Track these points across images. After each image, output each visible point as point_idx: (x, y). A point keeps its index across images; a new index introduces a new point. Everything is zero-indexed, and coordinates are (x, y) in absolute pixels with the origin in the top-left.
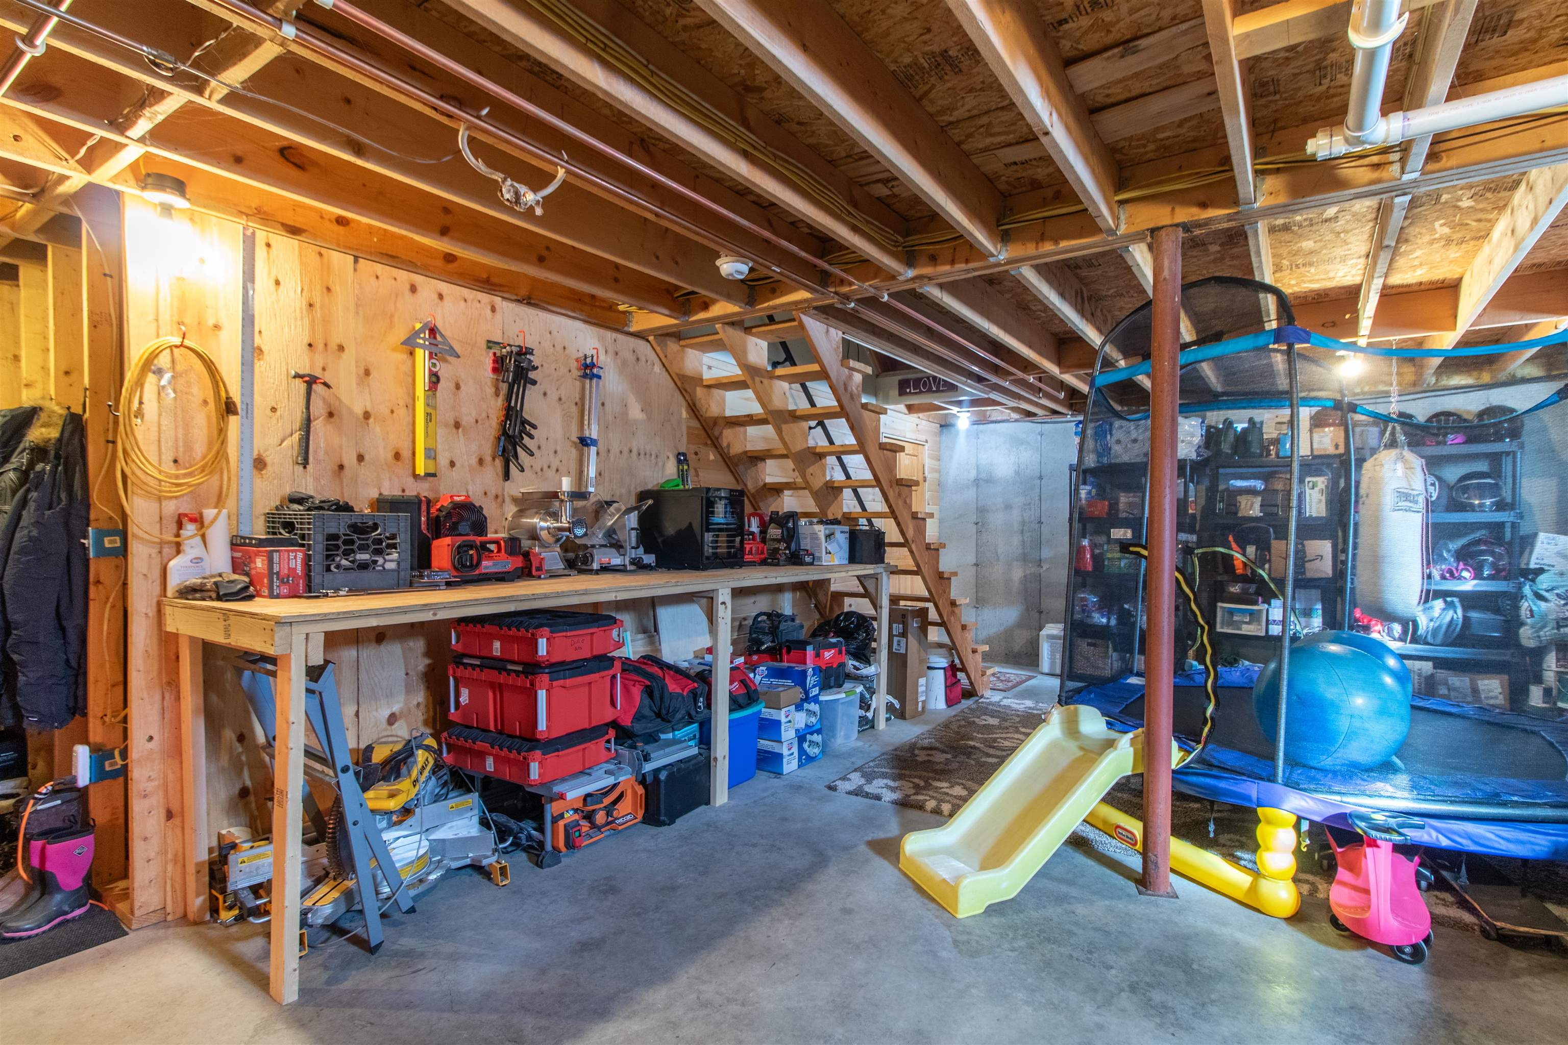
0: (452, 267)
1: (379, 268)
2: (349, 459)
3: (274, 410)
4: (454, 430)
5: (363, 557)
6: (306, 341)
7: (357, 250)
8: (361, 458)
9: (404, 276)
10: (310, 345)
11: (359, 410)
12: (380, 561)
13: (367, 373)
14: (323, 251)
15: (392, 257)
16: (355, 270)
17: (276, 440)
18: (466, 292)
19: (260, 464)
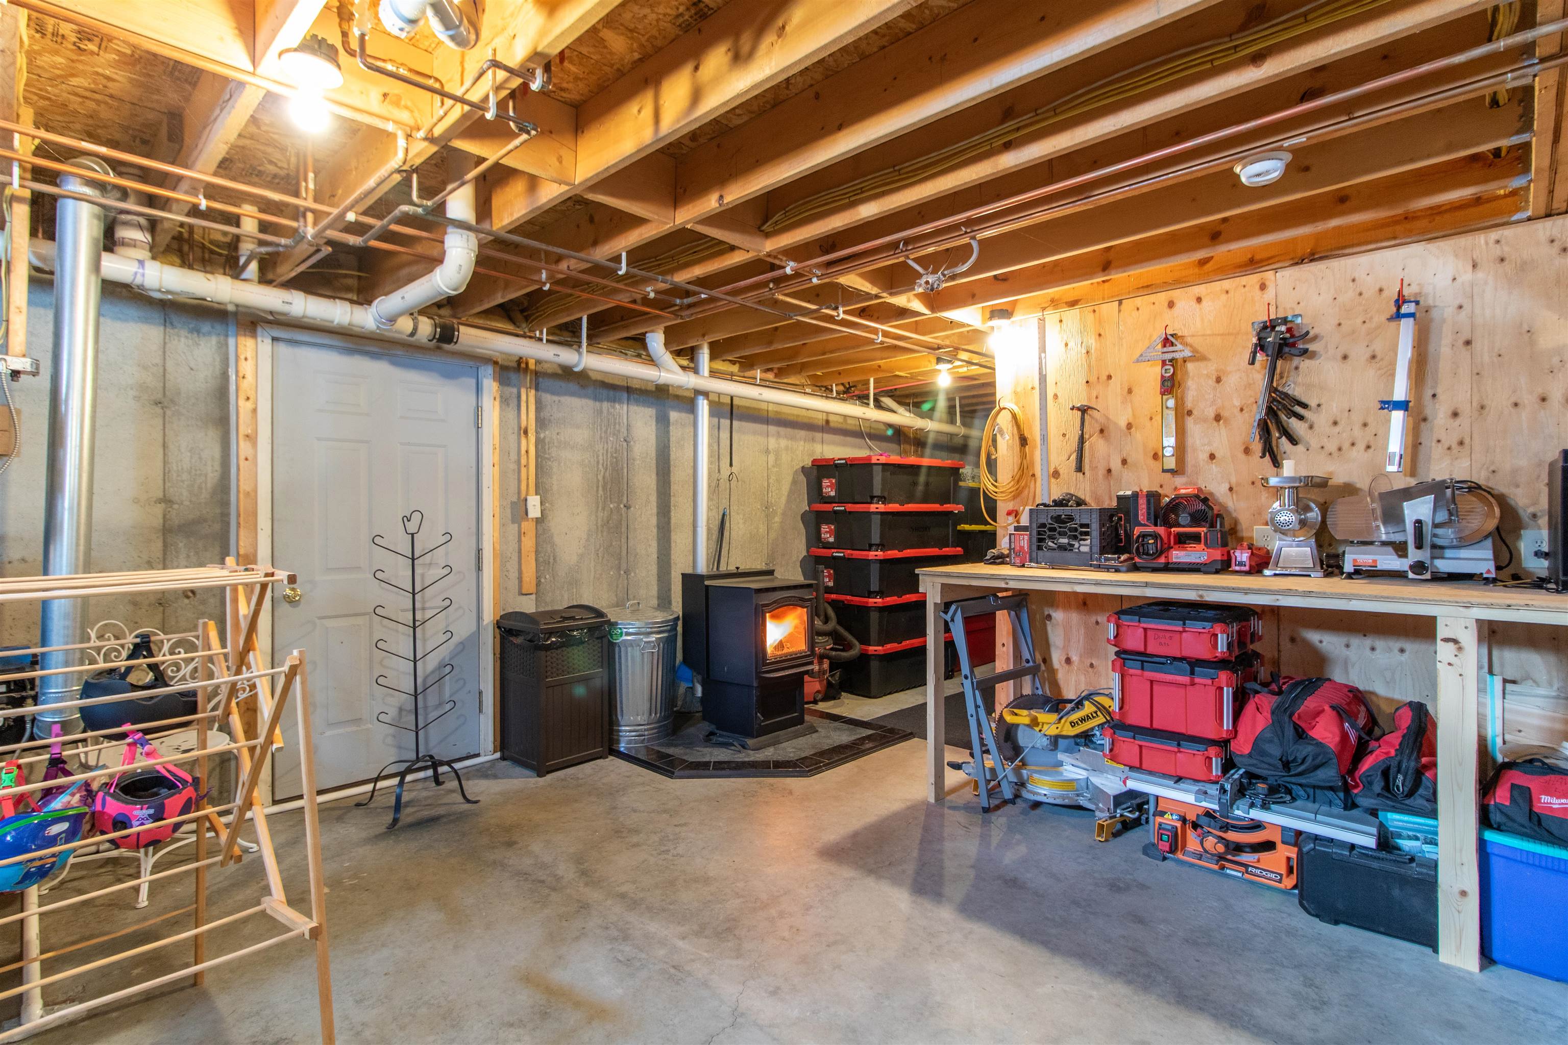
0: (1208, 267)
1: (1138, 301)
2: (1116, 464)
3: (1064, 435)
4: (1215, 424)
5: (1064, 541)
6: (1085, 381)
7: (1118, 295)
8: (1124, 462)
9: (1162, 298)
10: (1087, 382)
11: (1123, 424)
12: (1077, 545)
13: (1130, 391)
14: (1096, 308)
15: (1148, 286)
16: (1119, 311)
17: (1066, 457)
18: (1226, 284)
19: (1056, 474)
